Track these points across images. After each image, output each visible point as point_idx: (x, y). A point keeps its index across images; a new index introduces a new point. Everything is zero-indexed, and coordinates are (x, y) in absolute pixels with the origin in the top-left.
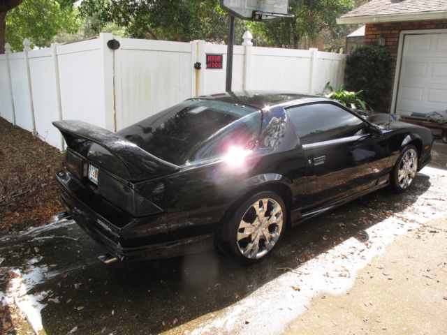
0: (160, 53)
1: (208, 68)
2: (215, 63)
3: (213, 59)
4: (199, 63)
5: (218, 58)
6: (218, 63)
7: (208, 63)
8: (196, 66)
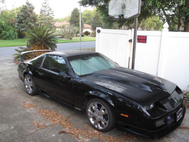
1: (138, 42)
2: (142, 40)
3: (141, 38)
4: (132, 40)
5: (144, 38)
6: (144, 40)
7: (138, 40)
8: (130, 41)
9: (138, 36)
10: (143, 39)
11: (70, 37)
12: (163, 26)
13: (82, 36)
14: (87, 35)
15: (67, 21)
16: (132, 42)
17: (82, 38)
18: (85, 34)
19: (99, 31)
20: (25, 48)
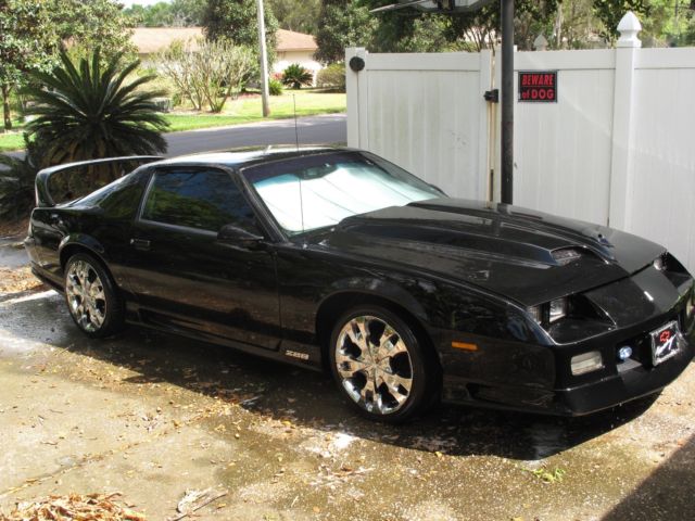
0: (424, 73)
1: (522, 99)
2: (538, 89)
3: (535, 81)
4: (496, 91)
5: (546, 81)
6: (546, 89)
7: (522, 89)
8: (491, 97)
9: (522, 75)
10: (541, 87)
11: (213, 100)
12: (619, 29)
13: (274, 91)
14: (297, 87)
15: (188, 21)
16: (496, 101)
17: (271, 99)
18: (285, 83)
19: (357, 65)
20: (17, 159)
